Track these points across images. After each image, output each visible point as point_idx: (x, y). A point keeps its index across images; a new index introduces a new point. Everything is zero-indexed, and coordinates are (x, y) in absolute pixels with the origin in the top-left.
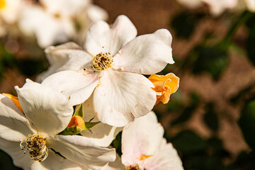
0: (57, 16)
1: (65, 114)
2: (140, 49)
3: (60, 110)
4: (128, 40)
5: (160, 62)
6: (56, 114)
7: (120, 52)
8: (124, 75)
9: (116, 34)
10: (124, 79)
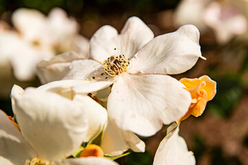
0: (36, 44)
1: (79, 130)
2: (161, 49)
3: (71, 124)
4: (145, 42)
5: (190, 57)
6: (66, 131)
7: (136, 55)
8: (146, 77)
9: (128, 38)
10: (145, 82)
